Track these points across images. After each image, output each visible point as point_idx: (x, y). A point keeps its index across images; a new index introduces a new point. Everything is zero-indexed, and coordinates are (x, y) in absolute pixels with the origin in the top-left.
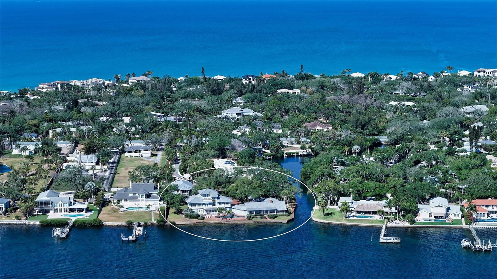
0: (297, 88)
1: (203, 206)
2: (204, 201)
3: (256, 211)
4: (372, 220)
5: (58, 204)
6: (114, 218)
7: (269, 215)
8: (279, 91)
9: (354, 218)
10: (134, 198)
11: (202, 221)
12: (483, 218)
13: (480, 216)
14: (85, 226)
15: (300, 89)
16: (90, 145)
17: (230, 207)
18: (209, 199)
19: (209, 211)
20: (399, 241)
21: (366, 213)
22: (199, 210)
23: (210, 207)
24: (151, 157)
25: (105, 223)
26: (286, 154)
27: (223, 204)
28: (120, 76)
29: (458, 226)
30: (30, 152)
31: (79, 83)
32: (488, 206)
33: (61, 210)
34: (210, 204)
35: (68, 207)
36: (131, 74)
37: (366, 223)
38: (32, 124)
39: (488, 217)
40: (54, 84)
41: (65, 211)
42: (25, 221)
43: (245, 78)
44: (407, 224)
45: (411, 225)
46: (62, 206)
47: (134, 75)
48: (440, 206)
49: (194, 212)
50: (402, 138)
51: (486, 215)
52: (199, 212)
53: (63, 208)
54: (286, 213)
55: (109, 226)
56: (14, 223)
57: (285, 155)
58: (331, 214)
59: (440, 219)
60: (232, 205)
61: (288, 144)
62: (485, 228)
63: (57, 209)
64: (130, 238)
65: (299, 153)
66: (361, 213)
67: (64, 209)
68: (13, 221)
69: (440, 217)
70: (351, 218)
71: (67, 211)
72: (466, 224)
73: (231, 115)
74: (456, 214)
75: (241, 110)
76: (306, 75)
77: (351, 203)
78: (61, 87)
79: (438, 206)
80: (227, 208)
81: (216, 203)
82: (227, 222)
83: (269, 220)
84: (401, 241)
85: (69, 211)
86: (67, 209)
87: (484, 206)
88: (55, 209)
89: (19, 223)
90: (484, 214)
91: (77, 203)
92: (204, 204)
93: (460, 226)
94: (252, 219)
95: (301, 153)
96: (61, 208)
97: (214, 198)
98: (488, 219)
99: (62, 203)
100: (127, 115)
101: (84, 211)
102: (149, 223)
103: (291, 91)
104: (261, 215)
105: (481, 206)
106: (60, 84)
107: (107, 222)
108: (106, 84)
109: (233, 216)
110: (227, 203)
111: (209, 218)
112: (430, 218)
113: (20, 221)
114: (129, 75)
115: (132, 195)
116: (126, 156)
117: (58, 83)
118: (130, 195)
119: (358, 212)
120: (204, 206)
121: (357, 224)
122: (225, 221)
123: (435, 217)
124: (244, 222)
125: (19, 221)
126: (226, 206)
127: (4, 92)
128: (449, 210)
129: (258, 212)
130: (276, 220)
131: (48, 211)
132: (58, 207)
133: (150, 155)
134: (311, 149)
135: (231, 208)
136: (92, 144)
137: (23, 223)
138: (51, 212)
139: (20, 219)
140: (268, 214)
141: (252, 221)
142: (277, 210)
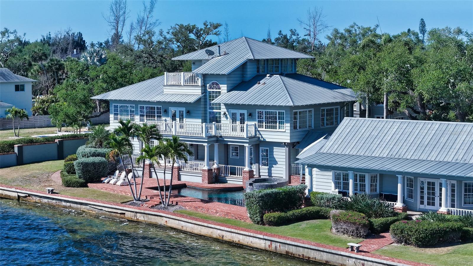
27: (251, 116)
80: (275, 149)
110: (269, 116)
126: (268, 135)
141: (258, 239)
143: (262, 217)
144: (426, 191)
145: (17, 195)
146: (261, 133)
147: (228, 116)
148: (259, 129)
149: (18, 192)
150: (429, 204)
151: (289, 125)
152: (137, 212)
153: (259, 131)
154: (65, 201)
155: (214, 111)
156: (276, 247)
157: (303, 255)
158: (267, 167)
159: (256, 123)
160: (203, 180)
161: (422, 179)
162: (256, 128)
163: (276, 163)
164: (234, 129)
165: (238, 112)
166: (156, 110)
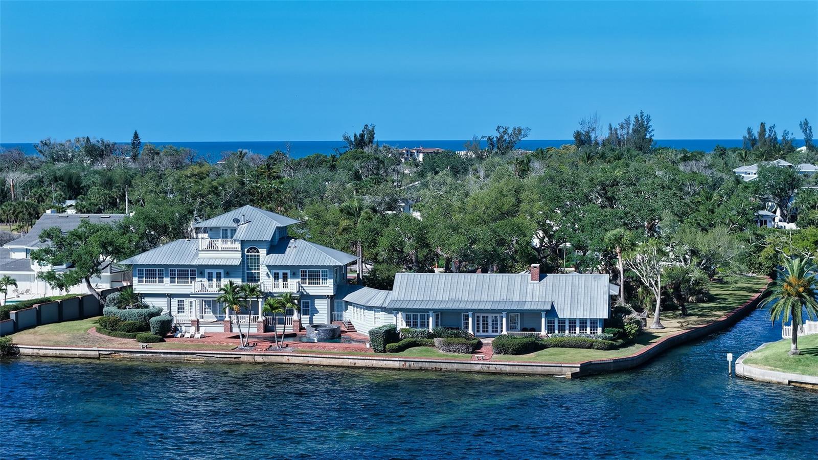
1: (198, 280)
2: (200, 254)
3: (436, 314)
7: (501, 338)
17: (333, 293)
18: (229, 248)
27: (294, 275)
34: (228, 270)
49: (145, 307)
52: (181, 309)
54: (603, 331)
60: (344, 290)
80: (316, 301)
81: (263, 270)
82: (266, 359)
83: (486, 360)
94: (403, 349)
104: (457, 336)
110: (313, 274)
111: (198, 337)
120: (199, 285)
126: (312, 290)
129: (450, 320)
135: (337, 301)
140: (504, 331)
141: (392, 361)
142: (551, 313)
143: (385, 347)
144: (481, 322)
145: (98, 354)
146: (305, 288)
147: (270, 275)
148: (302, 285)
149: (99, 351)
150: (483, 331)
151: (332, 280)
152: (255, 355)
153: (302, 287)
154: (164, 353)
155: (252, 271)
156: (410, 365)
157: (436, 368)
158: (309, 316)
159: (300, 280)
160: (258, 330)
161: (478, 315)
162: (299, 284)
163: (317, 312)
164: (276, 286)
165: (281, 272)
166: (189, 273)
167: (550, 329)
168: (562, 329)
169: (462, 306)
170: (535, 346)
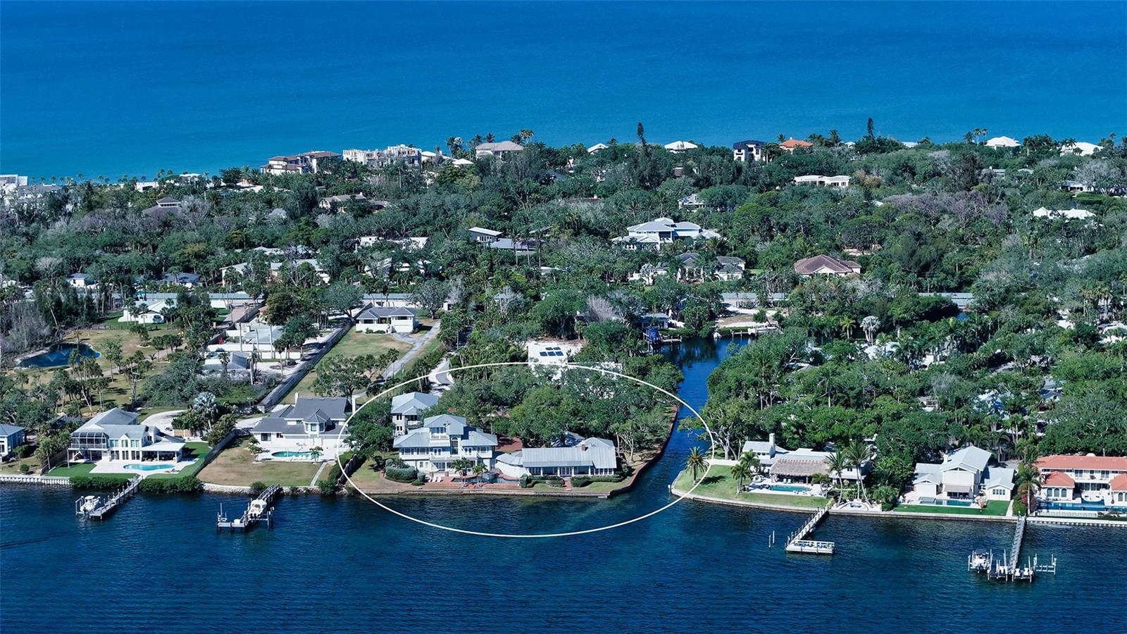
0: (845, 174)
1: (430, 453)
2: (431, 442)
3: (544, 468)
4: (801, 498)
5: (120, 442)
6: (232, 476)
7: (573, 479)
8: (798, 179)
9: (765, 491)
10: (298, 430)
11: (420, 487)
12: (1061, 500)
13: (1056, 495)
14: (162, 491)
15: (851, 176)
16: (281, 303)
17: (491, 456)
18: (443, 438)
19: (440, 465)
20: (829, 550)
21: (796, 479)
22: (421, 463)
23: (446, 456)
24: (414, 332)
25: (207, 487)
26: (720, 331)
27: (474, 449)
28: (459, 141)
29: (994, 517)
30: (155, 317)
31: (360, 157)
32: (1081, 472)
33: (125, 454)
34: (444, 449)
35: (140, 449)
36: (485, 136)
37: (784, 505)
38: (190, 252)
39: (1074, 499)
40: (302, 158)
41: (135, 455)
42: (39, 476)
43: (739, 146)
44: (877, 509)
45: (884, 513)
46: (127, 446)
47: (490, 139)
48: (960, 469)
49: (407, 467)
50: (1004, 299)
51: (1070, 493)
52: (421, 466)
53: (130, 449)
54: (614, 474)
55: (215, 493)
56: (17, 480)
57: (715, 335)
58: (714, 480)
59: (960, 500)
60: (496, 454)
61: (740, 307)
62: (1061, 524)
63: (117, 452)
64: (237, 523)
65: (749, 330)
66: (785, 480)
67: (133, 452)
68: (16, 476)
69: (960, 494)
70: (757, 491)
71: (138, 457)
72: (1015, 513)
73: (646, 235)
74: (999, 488)
75: (672, 226)
76: (881, 142)
77: (769, 456)
78: (318, 164)
79: (956, 469)
80: (484, 461)
81: (460, 448)
82: (472, 493)
83: (570, 490)
84: (833, 551)
85: (144, 456)
86: (138, 452)
87: (1071, 471)
88: (112, 452)
89: (28, 480)
90: (1064, 489)
91: (163, 439)
92: (431, 449)
93: (998, 517)
94: (533, 486)
95: (753, 331)
96: (125, 449)
97: (453, 437)
98: (1074, 502)
99: (127, 438)
100: (425, 232)
101: (176, 458)
102: (301, 488)
103: (828, 180)
104: (554, 479)
105: (1064, 471)
106: (317, 159)
107: (211, 485)
108: (424, 159)
109: (495, 478)
111: (439, 481)
112: (939, 497)
113: (31, 476)
114: (479, 137)
115: (295, 423)
116: (357, 330)
117: (312, 157)
118: (289, 423)
119: (781, 478)
120: (430, 455)
121: (764, 505)
122: (470, 489)
123: (950, 494)
124: (512, 492)
125: (27, 476)
126: (482, 455)
127: (192, 175)
128: (985, 480)
129: (549, 471)
130: (586, 490)
131: (97, 456)
132: (119, 448)
133: (411, 329)
134: (779, 322)
135: (493, 460)
136: (285, 302)
137: (36, 481)
138: (106, 458)
139: (32, 473)
140: (573, 475)
141: (531, 492)
142: (593, 467)
143: (526, 485)
144: (563, 472)
147: (463, 450)
148: (478, 454)
151: (491, 451)
154: (425, 491)
155: (455, 449)
156: (539, 493)
157: (548, 494)
159: (477, 451)
161: (561, 468)
162: (476, 454)
164: (466, 455)
165: (468, 448)
167: (592, 473)
168: (597, 473)
169: (555, 465)
170: (587, 482)
